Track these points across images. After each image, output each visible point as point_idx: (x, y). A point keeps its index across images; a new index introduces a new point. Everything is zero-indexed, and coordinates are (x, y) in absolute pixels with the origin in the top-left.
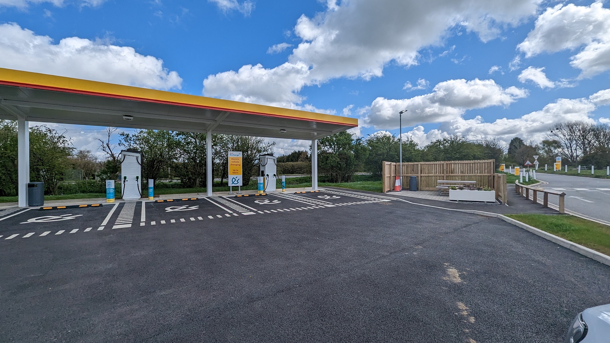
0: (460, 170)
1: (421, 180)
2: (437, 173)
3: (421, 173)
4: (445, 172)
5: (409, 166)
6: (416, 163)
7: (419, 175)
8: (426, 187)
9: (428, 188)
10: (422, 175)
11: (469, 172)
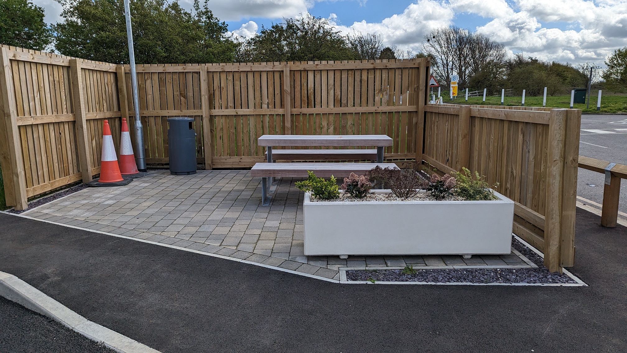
0: (332, 92)
1: (212, 131)
2: (265, 106)
3: (211, 106)
4: (288, 100)
5: (169, 77)
6: (191, 67)
7: (204, 111)
8: (231, 155)
9: (236, 159)
10: (216, 112)
11: (357, 101)
